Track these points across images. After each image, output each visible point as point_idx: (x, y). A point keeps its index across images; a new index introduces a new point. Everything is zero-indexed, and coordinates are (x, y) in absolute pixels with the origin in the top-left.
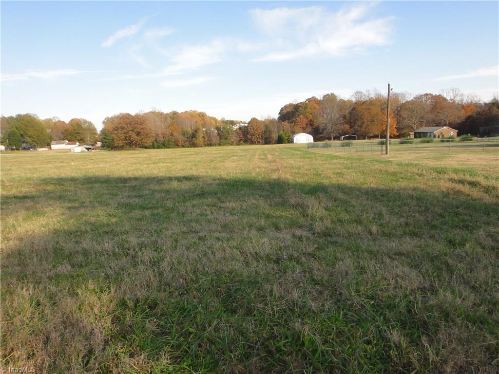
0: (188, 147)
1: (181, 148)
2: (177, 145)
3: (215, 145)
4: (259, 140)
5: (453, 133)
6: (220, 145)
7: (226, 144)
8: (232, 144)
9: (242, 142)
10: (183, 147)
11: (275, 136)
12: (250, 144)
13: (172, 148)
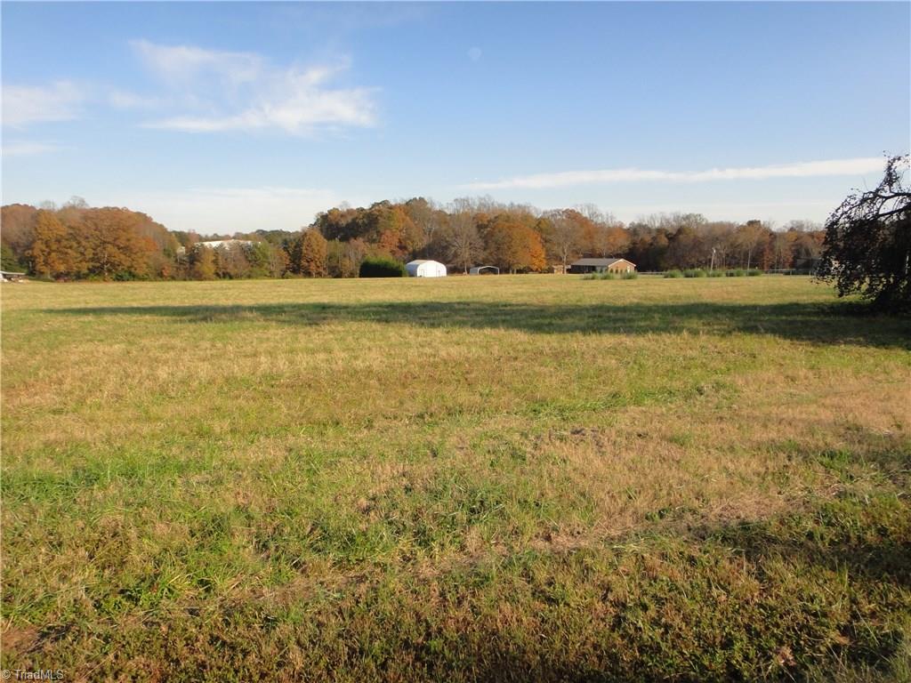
0: (185, 280)
1: (169, 280)
2: (160, 275)
3: (238, 277)
4: (321, 270)
5: (630, 267)
6: (249, 277)
7: (261, 275)
8: (271, 275)
9: (289, 273)
10: (173, 278)
11: (351, 263)
12: (305, 277)
13: (151, 281)
